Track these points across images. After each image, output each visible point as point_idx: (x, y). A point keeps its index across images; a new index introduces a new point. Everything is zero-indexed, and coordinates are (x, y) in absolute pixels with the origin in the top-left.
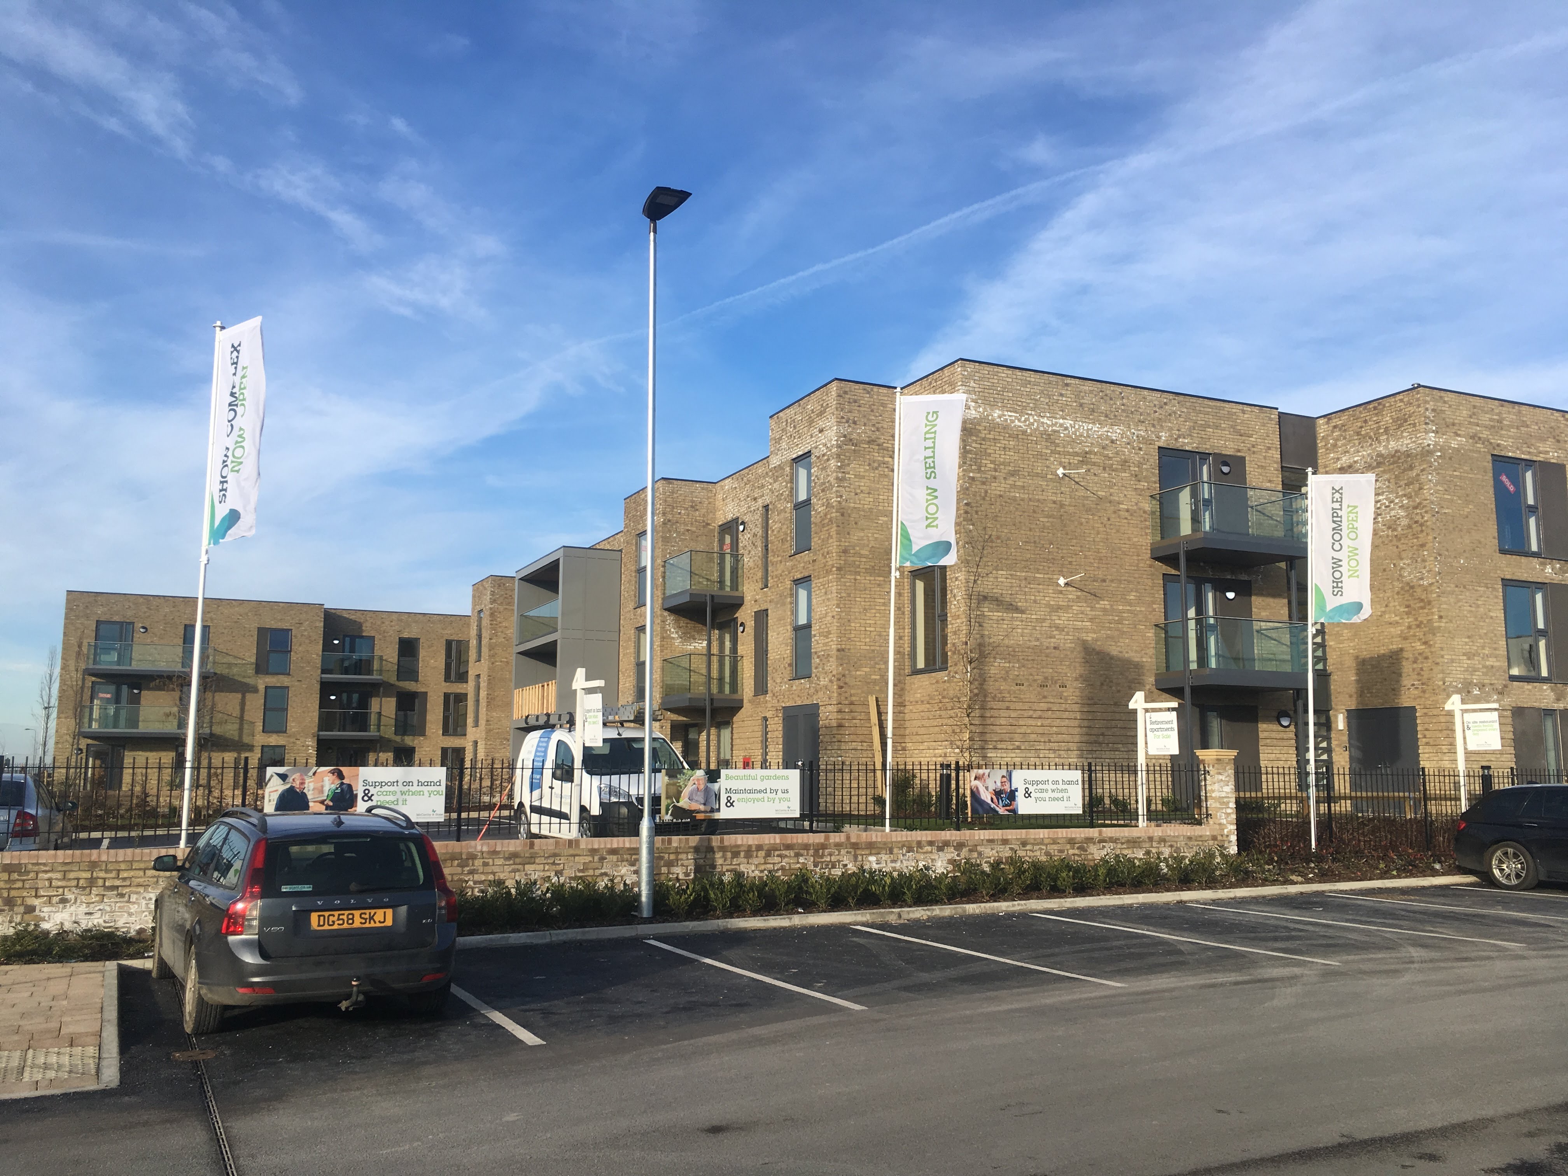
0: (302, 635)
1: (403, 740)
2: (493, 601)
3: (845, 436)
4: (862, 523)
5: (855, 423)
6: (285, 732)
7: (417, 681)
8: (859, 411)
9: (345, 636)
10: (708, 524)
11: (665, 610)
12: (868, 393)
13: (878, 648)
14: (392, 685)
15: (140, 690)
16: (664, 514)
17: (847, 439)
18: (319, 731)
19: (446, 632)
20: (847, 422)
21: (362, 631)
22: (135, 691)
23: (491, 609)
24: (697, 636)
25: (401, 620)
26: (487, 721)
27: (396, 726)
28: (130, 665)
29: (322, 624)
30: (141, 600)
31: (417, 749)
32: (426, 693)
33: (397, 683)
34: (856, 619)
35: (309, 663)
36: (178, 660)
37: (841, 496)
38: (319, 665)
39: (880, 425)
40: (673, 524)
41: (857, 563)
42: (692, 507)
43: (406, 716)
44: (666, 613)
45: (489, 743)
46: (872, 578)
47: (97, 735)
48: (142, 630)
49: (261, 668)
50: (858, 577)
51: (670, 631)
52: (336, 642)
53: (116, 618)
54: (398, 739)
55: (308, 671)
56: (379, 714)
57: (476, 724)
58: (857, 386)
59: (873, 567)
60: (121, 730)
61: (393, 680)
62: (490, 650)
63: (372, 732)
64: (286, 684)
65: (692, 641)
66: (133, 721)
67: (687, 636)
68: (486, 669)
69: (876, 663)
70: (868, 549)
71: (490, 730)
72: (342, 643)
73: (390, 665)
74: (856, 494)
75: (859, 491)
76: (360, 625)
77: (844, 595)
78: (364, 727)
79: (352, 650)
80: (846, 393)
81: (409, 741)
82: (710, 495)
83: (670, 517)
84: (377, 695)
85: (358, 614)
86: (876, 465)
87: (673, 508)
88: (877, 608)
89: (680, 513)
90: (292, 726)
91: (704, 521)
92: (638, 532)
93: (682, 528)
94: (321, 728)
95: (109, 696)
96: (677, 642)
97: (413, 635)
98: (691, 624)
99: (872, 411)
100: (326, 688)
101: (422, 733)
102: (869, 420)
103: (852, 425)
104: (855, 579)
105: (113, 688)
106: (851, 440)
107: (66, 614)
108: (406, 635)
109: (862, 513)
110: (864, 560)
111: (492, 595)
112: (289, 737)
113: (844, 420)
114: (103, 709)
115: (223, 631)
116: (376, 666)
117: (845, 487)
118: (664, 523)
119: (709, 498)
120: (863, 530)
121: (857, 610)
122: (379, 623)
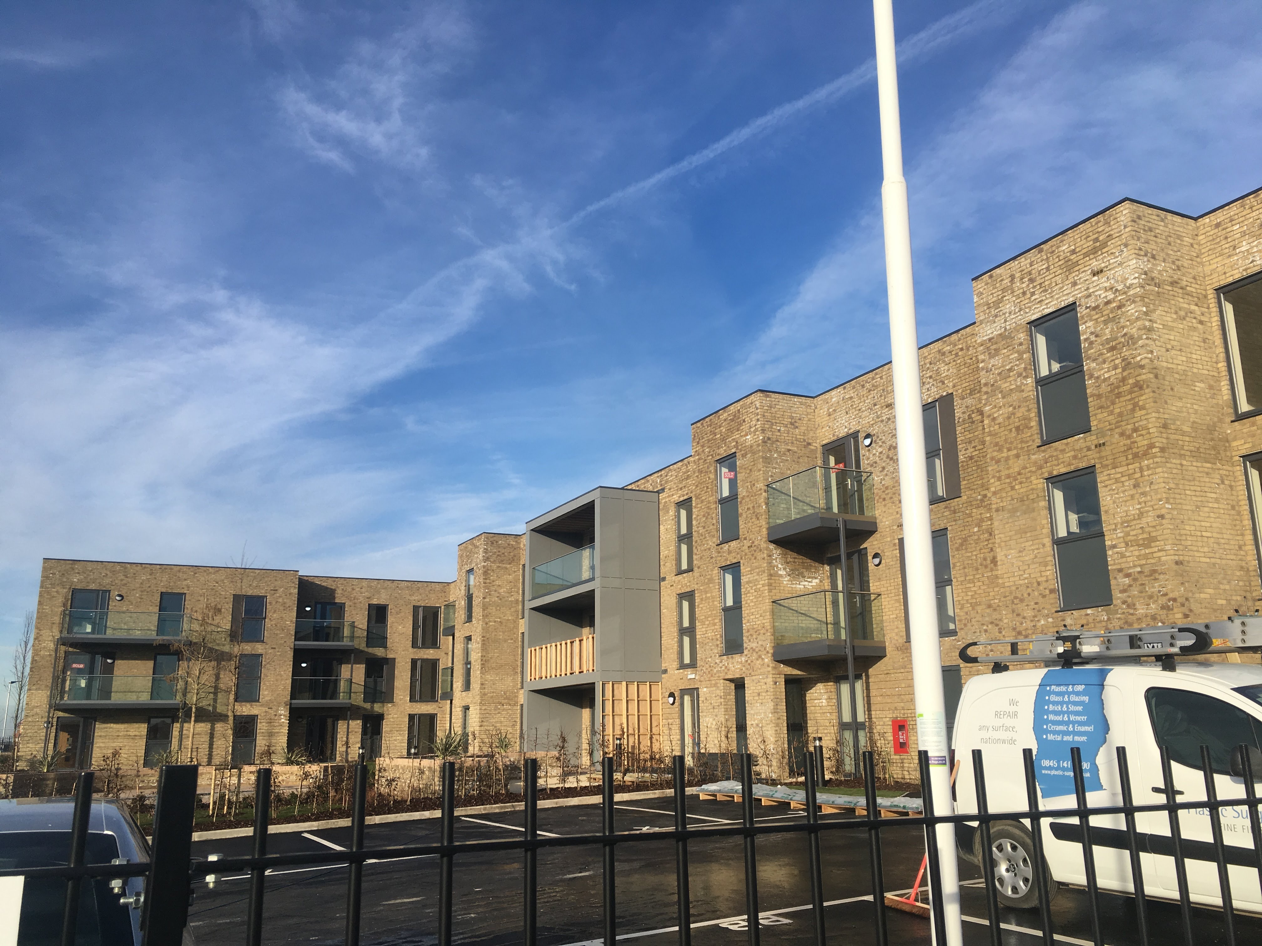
0: (277, 602)
1: (372, 707)
2: (486, 559)
3: (1146, 273)
4: (1180, 389)
5: (1153, 257)
6: (258, 701)
7: (385, 647)
8: (1156, 242)
9: (316, 603)
10: (809, 444)
11: (770, 541)
12: (1162, 220)
13: (1218, 561)
14: (362, 651)
15: (114, 659)
16: (763, 431)
17: (1149, 279)
18: (291, 699)
19: (413, 598)
20: (1146, 255)
21: (334, 598)
22: (109, 661)
23: (484, 567)
24: (806, 574)
25: (371, 587)
26: (482, 684)
27: (365, 693)
28: (105, 634)
29: (296, 591)
30: (118, 568)
31: (386, 717)
32: (395, 659)
33: (366, 649)
34: (1189, 519)
35: (283, 630)
36: (153, 628)
37: (1152, 352)
38: (293, 633)
39: (1179, 263)
40: (773, 443)
41: (1180, 443)
42: (791, 424)
43: (375, 682)
44: (772, 546)
45: (483, 708)
46: (1199, 464)
47: (67, 707)
48: (118, 598)
49: (234, 636)
50: (1184, 463)
51: (777, 567)
52: (308, 609)
53: (93, 586)
54: (368, 706)
55: (282, 638)
56: (350, 681)
57: (467, 686)
58: (1150, 211)
59: (1198, 449)
60: (95, 702)
61: (363, 646)
62: (484, 610)
63: (342, 699)
64: (260, 652)
65: (801, 579)
66: (106, 693)
67: (796, 574)
68: (480, 629)
69: (1220, 583)
70: (1190, 424)
71: (485, 694)
72: (314, 610)
73: (360, 631)
74: (1167, 350)
75: (1169, 347)
76: (331, 592)
77: (1172, 486)
78: (334, 694)
79: (323, 617)
80: (1139, 217)
81: (377, 708)
82: (809, 411)
83: (769, 434)
84: (348, 662)
85: (330, 580)
86: (1182, 313)
87: (772, 424)
88: (1211, 505)
89: (779, 430)
90: (265, 694)
91: (804, 440)
92: (718, 458)
93: (783, 448)
94: (293, 696)
95: (82, 666)
96: (786, 580)
97: (382, 602)
98: (800, 559)
99: (1169, 244)
100: (299, 655)
101: (391, 701)
102: (1168, 254)
103: (1151, 260)
104: (1182, 465)
105: (87, 657)
106: (1153, 279)
107: (42, 582)
108: (375, 602)
109: (1176, 376)
110: (1187, 439)
111: (486, 553)
112: (261, 706)
113: (1142, 253)
114: (74, 681)
115: (200, 598)
116: (346, 632)
117: (1154, 340)
118: (764, 442)
119: (808, 414)
120: (1180, 398)
121: (1188, 507)
122: (349, 589)
